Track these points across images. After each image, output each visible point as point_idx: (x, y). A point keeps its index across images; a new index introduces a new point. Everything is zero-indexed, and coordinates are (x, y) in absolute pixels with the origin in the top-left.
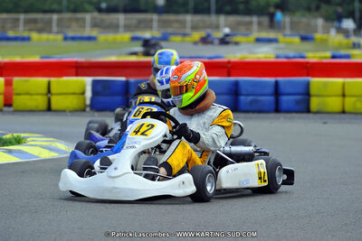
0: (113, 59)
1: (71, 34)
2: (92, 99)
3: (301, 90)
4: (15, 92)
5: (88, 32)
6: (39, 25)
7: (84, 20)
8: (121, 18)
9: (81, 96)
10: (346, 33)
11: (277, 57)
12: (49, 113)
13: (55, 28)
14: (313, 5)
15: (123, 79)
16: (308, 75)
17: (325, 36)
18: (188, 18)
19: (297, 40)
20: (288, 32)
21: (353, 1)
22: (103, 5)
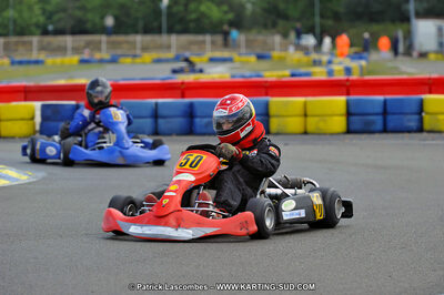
0: (62, 82)
1: (18, 58)
2: (42, 125)
3: (260, 110)
5: (35, 56)
7: (31, 43)
8: (69, 40)
9: (30, 122)
10: (306, 50)
11: (233, 76)
13: (1, 53)
15: (73, 103)
16: (267, 95)
17: (283, 54)
18: (139, 38)
19: (253, 59)
20: (243, 50)
21: (313, 15)
22: (50, 27)
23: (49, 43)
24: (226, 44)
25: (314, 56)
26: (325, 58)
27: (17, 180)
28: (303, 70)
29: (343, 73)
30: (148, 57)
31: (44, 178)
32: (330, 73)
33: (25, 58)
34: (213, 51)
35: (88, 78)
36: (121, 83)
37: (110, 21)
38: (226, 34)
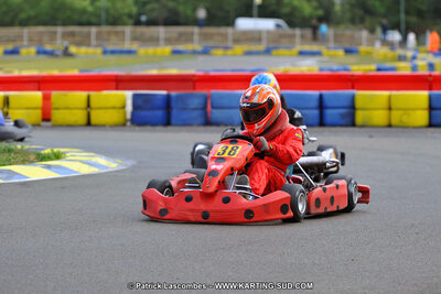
0: (154, 72)
1: (110, 48)
2: (133, 114)
3: (347, 103)
4: (53, 106)
5: (127, 45)
6: (77, 39)
7: (123, 33)
8: (161, 31)
9: (121, 111)
10: (391, 45)
11: (321, 70)
12: (88, 128)
13: (93, 42)
15: (164, 92)
16: (353, 88)
17: (369, 49)
18: (230, 31)
19: (341, 53)
20: (332, 44)
21: (398, 12)
22: (143, 18)
23: (142, 34)
24: (315, 37)
25: (400, 52)
26: (409, 54)
27: (106, 168)
28: (388, 65)
29: (427, 68)
30: (239, 49)
31: (134, 166)
32: (414, 68)
33: (118, 48)
34: (302, 44)
35: (179, 68)
36: (212, 73)
37: (202, 14)
38: (315, 29)
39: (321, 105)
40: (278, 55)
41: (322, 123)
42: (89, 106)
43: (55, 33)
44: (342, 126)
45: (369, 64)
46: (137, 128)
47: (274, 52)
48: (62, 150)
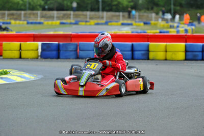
0: (52, 33)
1: (31, 21)
2: (41, 53)
3: (145, 48)
4: (4, 49)
5: (39, 20)
6: (15, 17)
7: (37, 14)
8: (55, 13)
9: (36, 51)
10: (167, 21)
11: (132, 32)
12: (20, 59)
13: (23, 18)
14: (150, 7)
15: (57, 43)
16: (148, 41)
17: (156, 22)
18: (88, 13)
19: (142, 24)
20: (137, 20)
21: (171, 4)
22: (46, 7)
23: (46, 14)
24: (129, 17)
25: (171, 24)
26: (175, 25)
27: (29, 79)
28: (165, 30)
29: (184, 32)
30: (93, 22)
31: (42, 78)
32: (178, 32)
33: (35, 21)
34: (123, 20)
35: (64, 31)
36: (80, 34)
37: (75, 5)
38: (130, 12)
39: (133, 49)
40: (111, 25)
41: (133, 58)
42: (20, 49)
43: (4, 14)
44: (142, 59)
45: (156, 29)
46: (44, 60)
47: (110, 24)
48: (8, 70)
